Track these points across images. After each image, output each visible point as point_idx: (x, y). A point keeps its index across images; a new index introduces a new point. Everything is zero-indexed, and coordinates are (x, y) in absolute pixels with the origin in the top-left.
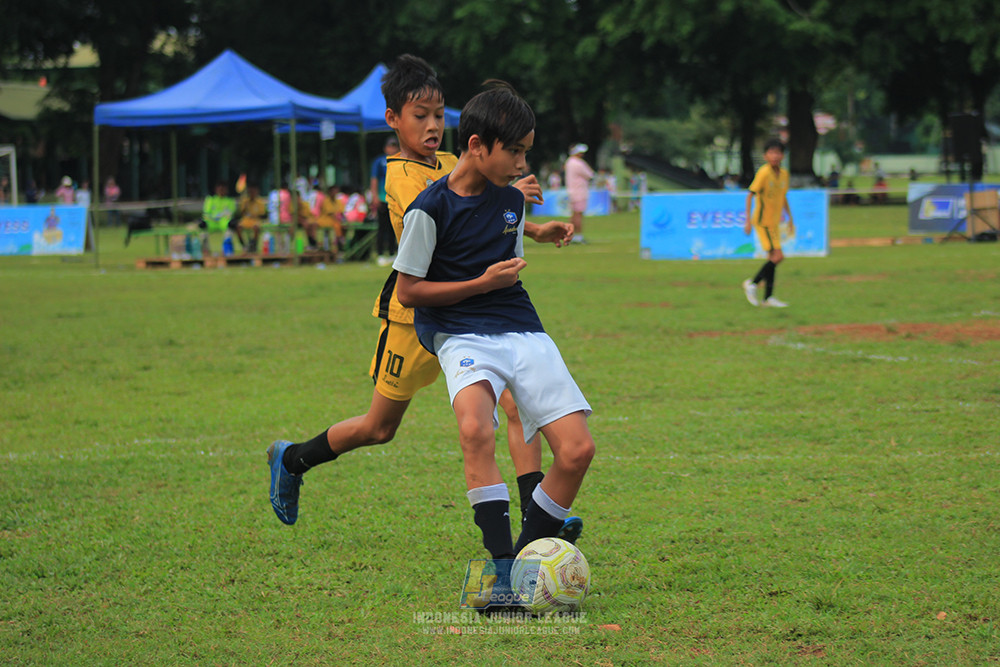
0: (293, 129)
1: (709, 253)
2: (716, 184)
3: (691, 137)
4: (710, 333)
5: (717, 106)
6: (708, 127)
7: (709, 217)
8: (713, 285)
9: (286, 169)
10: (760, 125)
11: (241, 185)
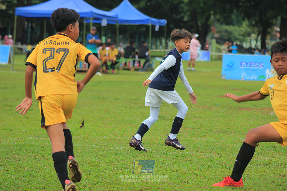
1: (248, 78)
3: (242, 33)
7: (249, 64)
10: (269, 30)
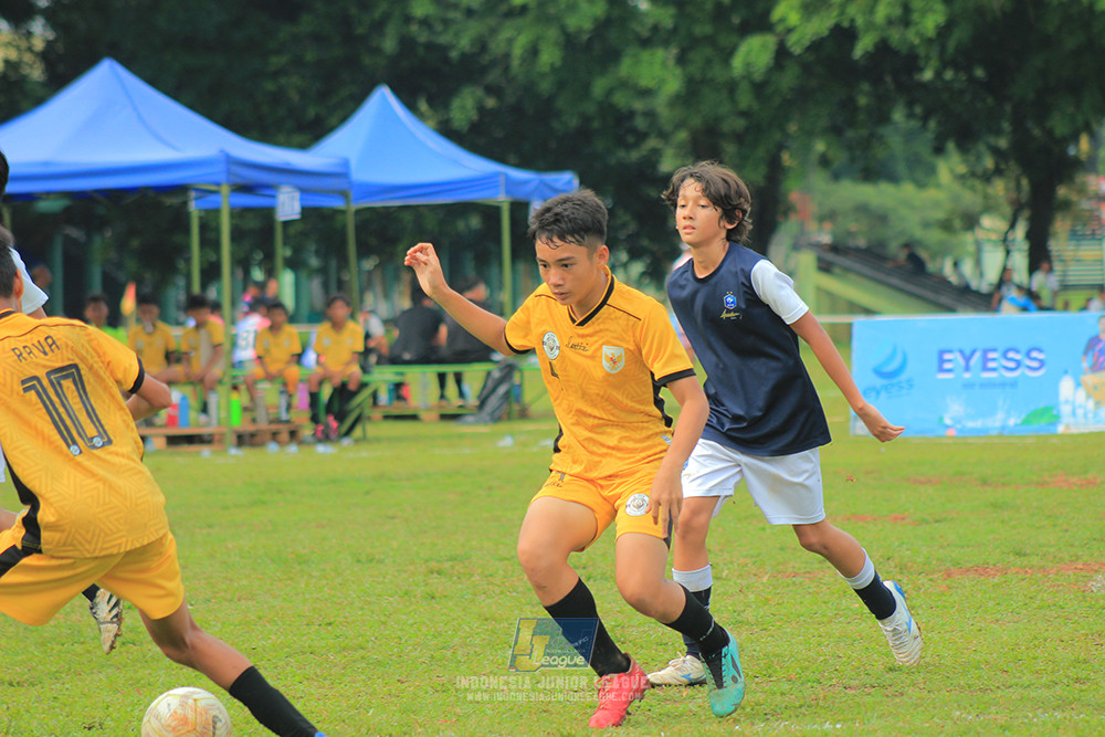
0: (226, 201)
1: (976, 424)
2: (986, 301)
4: (982, 570)
5: (989, 162)
6: (970, 199)
7: (976, 359)
8: (985, 483)
9: (211, 273)
10: (1063, 192)
11: (128, 304)
